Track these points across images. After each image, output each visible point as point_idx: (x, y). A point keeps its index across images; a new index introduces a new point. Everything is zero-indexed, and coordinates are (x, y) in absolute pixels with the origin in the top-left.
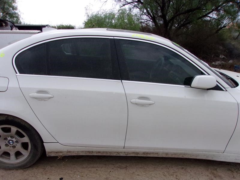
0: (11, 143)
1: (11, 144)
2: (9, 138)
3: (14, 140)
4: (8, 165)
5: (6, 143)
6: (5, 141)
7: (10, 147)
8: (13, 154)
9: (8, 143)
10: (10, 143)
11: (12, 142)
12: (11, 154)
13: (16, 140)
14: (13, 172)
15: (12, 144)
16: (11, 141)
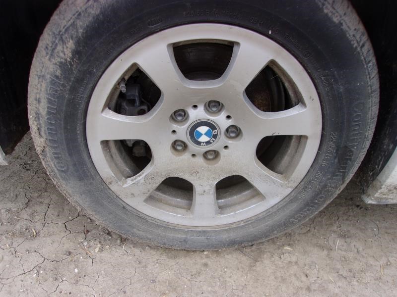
0: (204, 139)
1: (199, 143)
2: (197, 114)
3: (221, 121)
4: (182, 236)
5: (174, 137)
6: (175, 126)
7: (194, 155)
8: (207, 188)
9: (185, 138)
10: (200, 135)
11: (207, 134)
12: (198, 188)
13: (230, 122)
14: (206, 265)
15: (208, 143)
16: (203, 129)
